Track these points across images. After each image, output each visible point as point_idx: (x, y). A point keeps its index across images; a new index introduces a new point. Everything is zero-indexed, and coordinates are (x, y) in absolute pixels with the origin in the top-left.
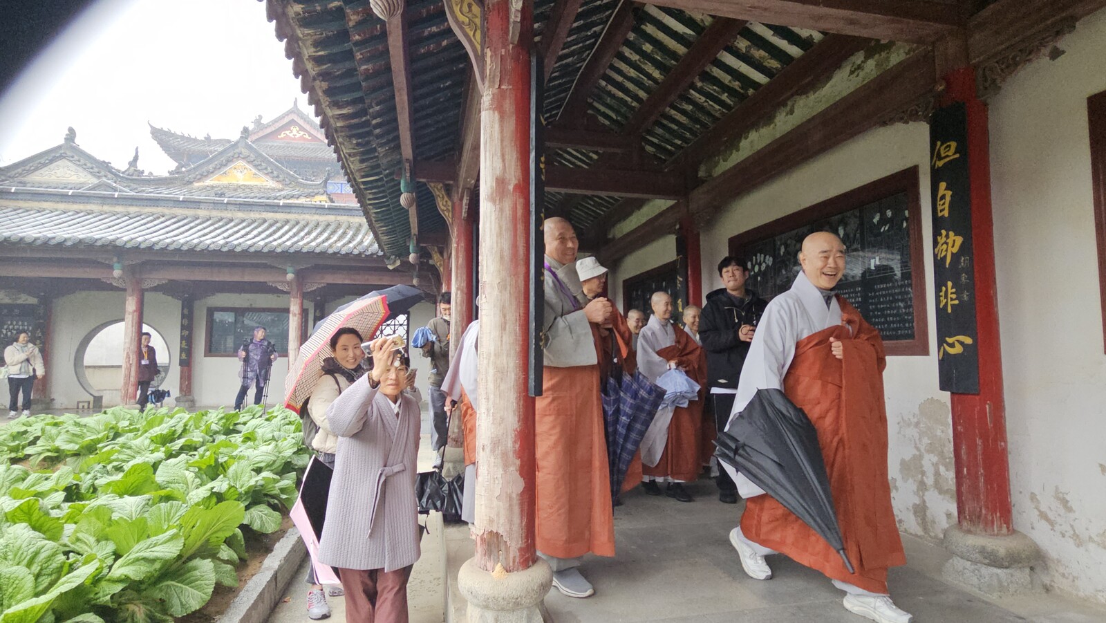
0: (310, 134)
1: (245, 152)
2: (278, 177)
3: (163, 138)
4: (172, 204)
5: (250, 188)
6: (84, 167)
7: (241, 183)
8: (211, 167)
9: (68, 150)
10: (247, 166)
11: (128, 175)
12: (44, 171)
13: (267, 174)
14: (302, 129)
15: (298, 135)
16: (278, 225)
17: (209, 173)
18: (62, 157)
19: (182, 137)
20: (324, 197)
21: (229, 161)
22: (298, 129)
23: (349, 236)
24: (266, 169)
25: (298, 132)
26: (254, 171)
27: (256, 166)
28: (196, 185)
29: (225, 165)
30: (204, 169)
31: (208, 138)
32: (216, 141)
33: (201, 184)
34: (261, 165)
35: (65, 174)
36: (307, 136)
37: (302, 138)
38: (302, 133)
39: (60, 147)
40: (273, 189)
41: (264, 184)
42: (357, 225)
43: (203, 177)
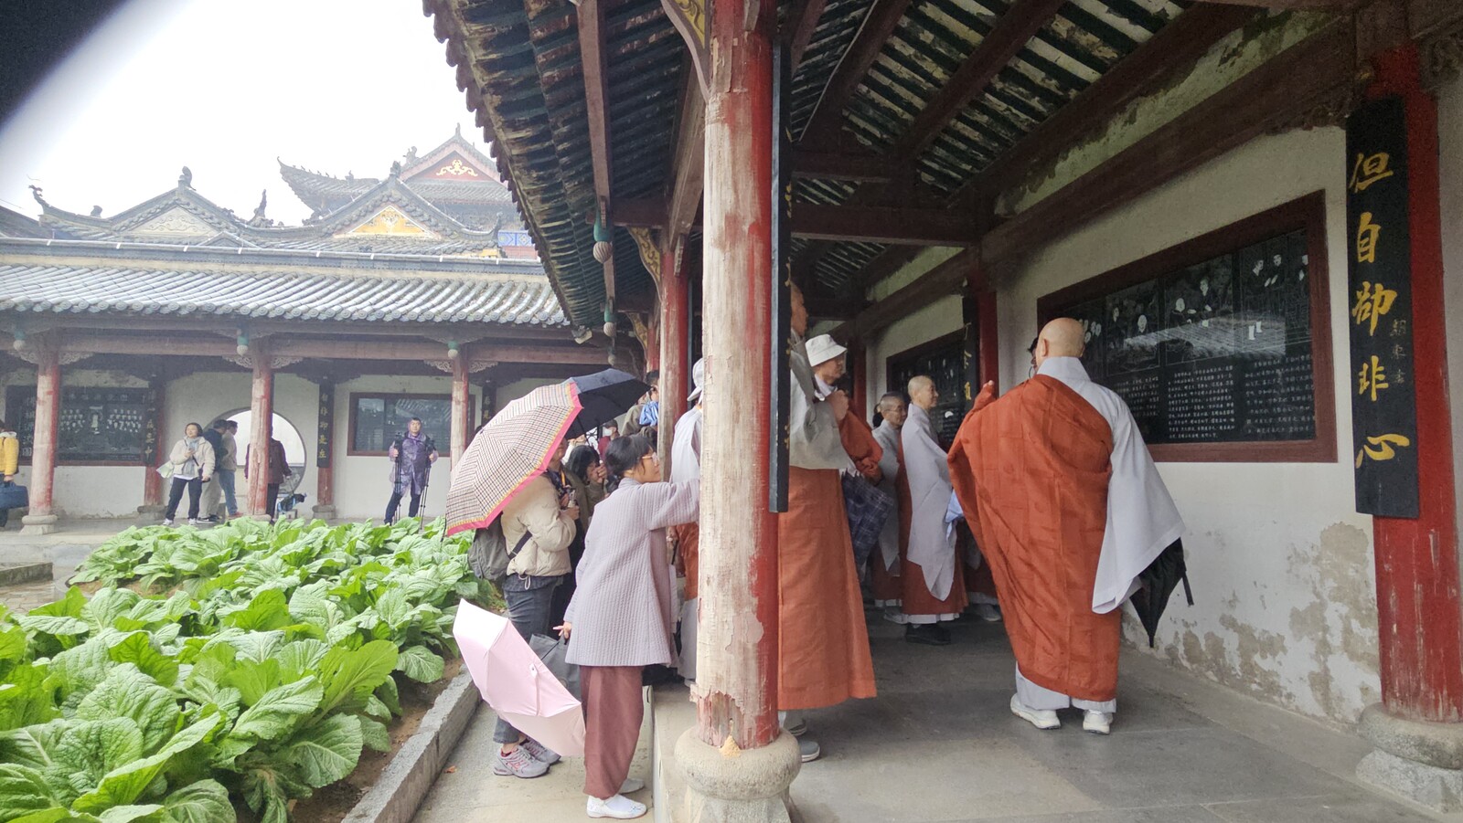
0: (476, 171)
1: (396, 194)
2: (436, 225)
3: (296, 179)
4: (306, 261)
5: (403, 240)
6: (200, 216)
7: (391, 234)
8: (354, 215)
9: (184, 197)
10: (399, 212)
11: (254, 226)
12: (155, 223)
13: (423, 222)
14: (466, 163)
15: (462, 172)
16: (438, 287)
17: (352, 223)
18: (175, 205)
19: (319, 177)
20: (495, 251)
21: (376, 206)
22: (461, 164)
23: (526, 301)
24: (422, 215)
25: (461, 168)
26: (407, 218)
27: (409, 212)
28: (336, 237)
29: (372, 212)
30: (347, 217)
31: (350, 178)
32: (360, 181)
33: (341, 236)
34: (415, 210)
35: (179, 227)
36: (472, 173)
37: (466, 174)
38: (466, 169)
39: (173, 192)
40: (431, 242)
41: (420, 234)
42: (536, 286)
43: (345, 226)
